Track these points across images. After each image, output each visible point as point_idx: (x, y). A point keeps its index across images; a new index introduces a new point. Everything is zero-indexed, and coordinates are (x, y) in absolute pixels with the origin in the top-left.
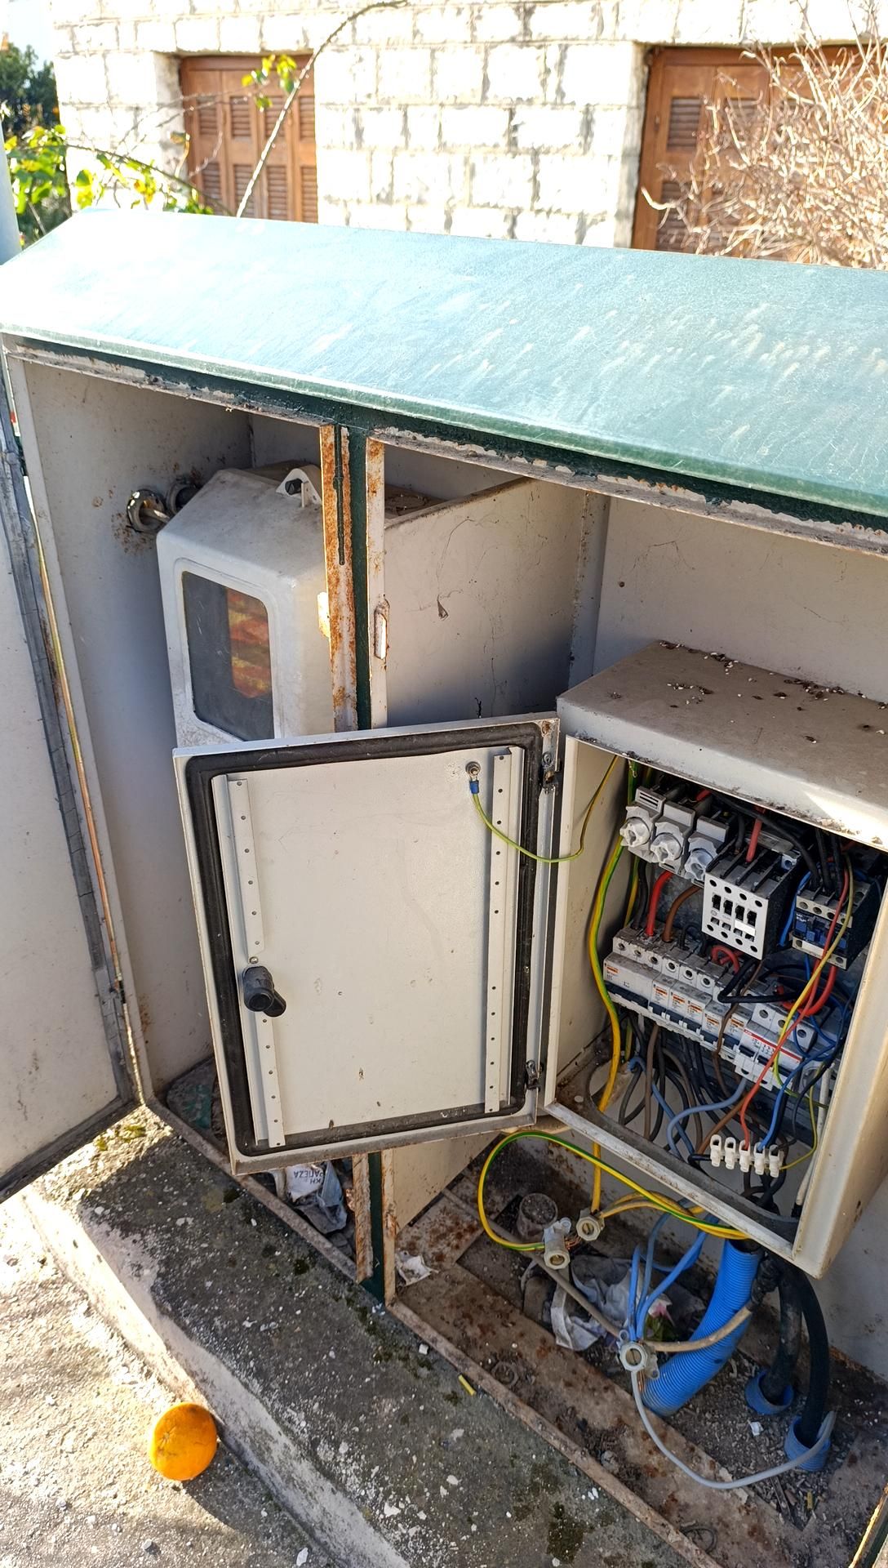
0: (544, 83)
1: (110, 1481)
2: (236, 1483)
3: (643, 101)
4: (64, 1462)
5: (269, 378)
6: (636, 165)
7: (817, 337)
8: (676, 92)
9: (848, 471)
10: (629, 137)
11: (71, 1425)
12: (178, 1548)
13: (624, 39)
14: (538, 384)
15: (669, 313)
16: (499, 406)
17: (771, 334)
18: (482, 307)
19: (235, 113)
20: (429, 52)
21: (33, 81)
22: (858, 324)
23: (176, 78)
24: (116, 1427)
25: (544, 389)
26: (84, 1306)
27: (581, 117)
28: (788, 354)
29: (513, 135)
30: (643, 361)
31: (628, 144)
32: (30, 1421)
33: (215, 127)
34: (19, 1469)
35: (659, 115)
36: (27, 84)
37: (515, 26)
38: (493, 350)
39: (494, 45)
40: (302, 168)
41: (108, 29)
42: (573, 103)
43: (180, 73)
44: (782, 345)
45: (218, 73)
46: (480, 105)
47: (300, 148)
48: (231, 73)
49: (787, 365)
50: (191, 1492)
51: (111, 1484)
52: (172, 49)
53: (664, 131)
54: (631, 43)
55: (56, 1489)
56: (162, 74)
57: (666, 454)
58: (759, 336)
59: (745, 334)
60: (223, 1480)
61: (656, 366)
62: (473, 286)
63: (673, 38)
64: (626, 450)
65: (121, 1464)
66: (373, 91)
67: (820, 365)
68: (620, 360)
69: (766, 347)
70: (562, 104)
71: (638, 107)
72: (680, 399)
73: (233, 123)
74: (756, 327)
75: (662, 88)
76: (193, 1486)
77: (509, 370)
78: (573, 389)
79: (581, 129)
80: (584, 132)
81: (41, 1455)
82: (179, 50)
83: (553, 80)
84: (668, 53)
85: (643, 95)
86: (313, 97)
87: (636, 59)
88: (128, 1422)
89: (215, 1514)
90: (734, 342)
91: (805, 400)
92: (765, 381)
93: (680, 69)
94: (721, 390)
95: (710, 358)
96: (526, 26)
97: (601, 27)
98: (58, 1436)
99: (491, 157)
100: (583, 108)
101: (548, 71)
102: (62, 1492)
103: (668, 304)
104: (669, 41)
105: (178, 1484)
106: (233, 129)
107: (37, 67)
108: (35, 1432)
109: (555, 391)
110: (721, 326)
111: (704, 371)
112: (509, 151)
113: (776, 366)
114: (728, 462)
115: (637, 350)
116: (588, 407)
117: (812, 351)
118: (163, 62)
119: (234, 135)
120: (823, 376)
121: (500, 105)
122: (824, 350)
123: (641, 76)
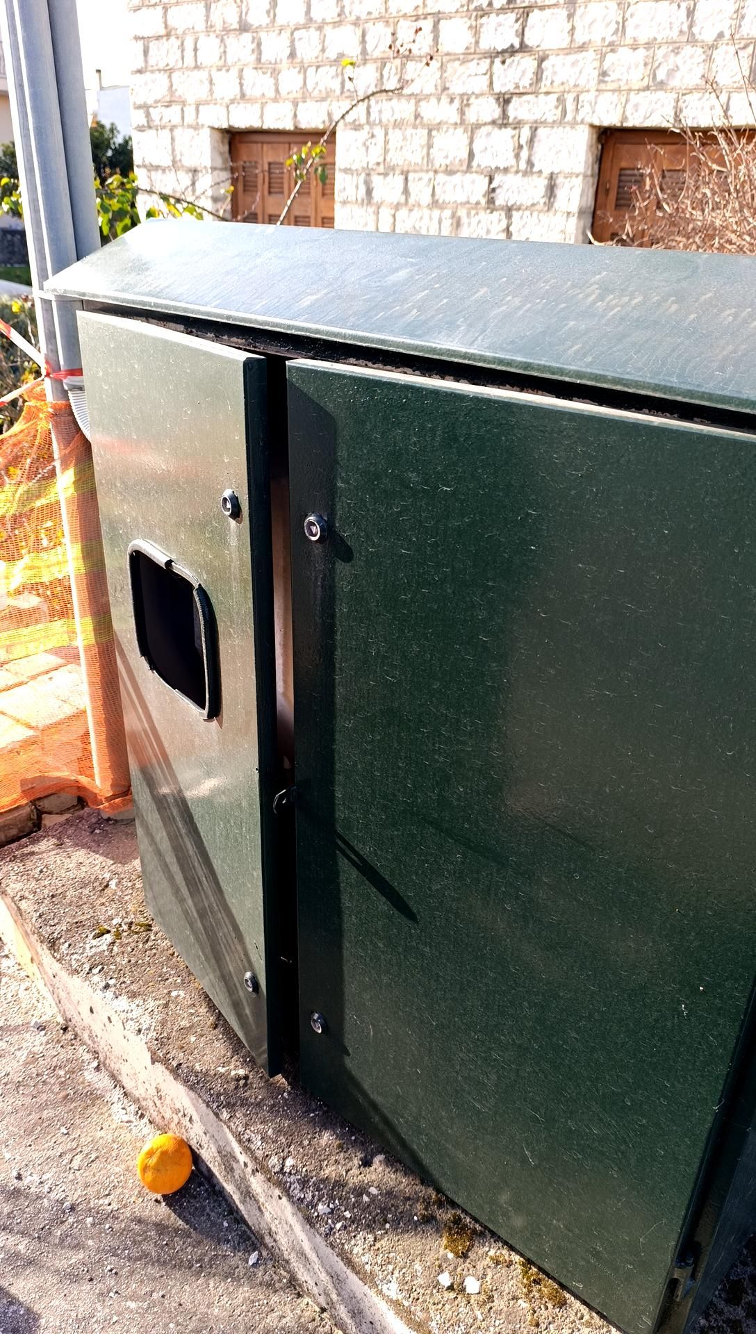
0: (517, 156)
1: (107, 1193)
2: (205, 1200)
3: (596, 170)
4: (71, 1177)
5: (268, 324)
6: (590, 220)
7: (635, 291)
8: (624, 164)
9: (640, 369)
10: (585, 198)
11: (79, 1150)
12: (155, 1246)
13: (582, 122)
14: (447, 323)
15: (541, 279)
16: (419, 337)
17: (605, 290)
18: (417, 277)
19: (273, 176)
20: (426, 131)
21: (115, 150)
22: (664, 283)
23: (227, 148)
24: (114, 1154)
25: (451, 326)
26: (95, 1064)
27: (546, 182)
28: (614, 302)
29: (492, 195)
30: (519, 308)
31: (584, 204)
32: (46, 1145)
33: (256, 186)
34: (36, 1178)
35: (609, 181)
36: (110, 153)
37: (496, 112)
38: (420, 303)
39: (478, 126)
40: (323, 218)
41: (176, 109)
42: (540, 172)
43: (230, 144)
44: (612, 296)
45: (260, 145)
46: (466, 172)
47: (322, 203)
48: (270, 145)
49: (612, 309)
50: (169, 1205)
51: (107, 1195)
52: (225, 126)
53: (613, 195)
54: (587, 126)
55: (63, 1196)
56: (216, 145)
57: (526, 363)
58: (598, 292)
59: (589, 290)
60: (195, 1198)
61: (527, 311)
62: (412, 265)
63: (622, 123)
64: (501, 361)
65: (116, 1180)
66: (381, 160)
67: (634, 308)
68: (504, 308)
69: (601, 298)
70: (532, 173)
71: (592, 176)
72: (540, 330)
73: (270, 183)
74: (597, 286)
75: (612, 161)
76: (172, 1200)
77: (429, 315)
78: (470, 326)
79: (546, 191)
80: (549, 194)
81: (54, 1170)
82: (230, 126)
83: (524, 154)
84: (618, 134)
85: (596, 167)
86: (334, 164)
87: (592, 139)
88: (125, 1150)
89: (187, 1222)
90: (581, 296)
91: (620, 329)
92: (596, 319)
93: (627, 146)
94: (567, 325)
95: (563, 305)
96: (504, 112)
97: (564, 113)
98: (69, 1157)
99: (473, 212)
100: (548, 176)
101: (520, 147)
102: (68, 1198)
103: (541, 273)
104: (619, 125)
105: (159, 1197)
106: (270, 187)
107: (119, 140)
108: (50, 1152)
109: (459, 326)
110: (574, 286)
111: (558, 313)
112: (488, 208)
113: (605, 309)
114: (565, 367)
115: (517, 301)
116: (479, 336)
117: (630, 300)
118: (218, 136)
119: (270, 193)
120: (636, 314)
121: (482, 173)
122: (639, 299)
123: (595, 152)
